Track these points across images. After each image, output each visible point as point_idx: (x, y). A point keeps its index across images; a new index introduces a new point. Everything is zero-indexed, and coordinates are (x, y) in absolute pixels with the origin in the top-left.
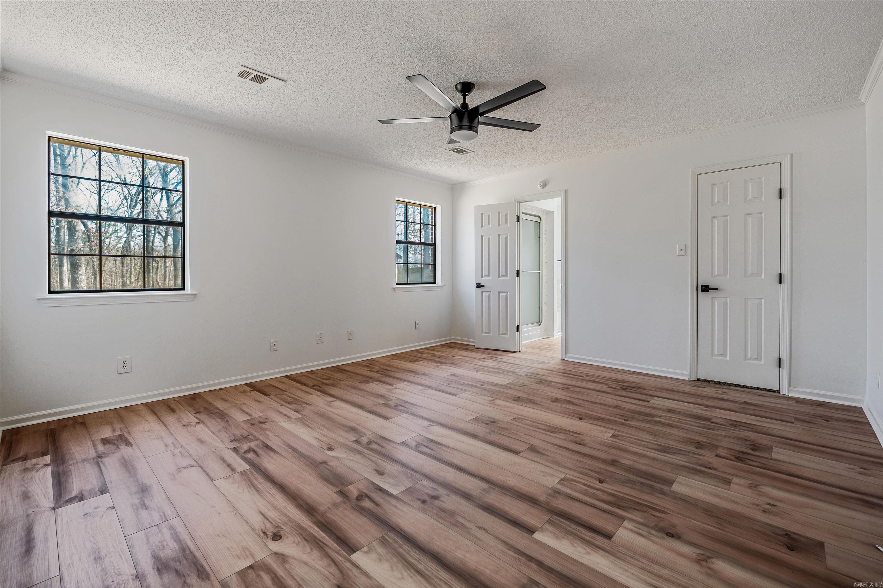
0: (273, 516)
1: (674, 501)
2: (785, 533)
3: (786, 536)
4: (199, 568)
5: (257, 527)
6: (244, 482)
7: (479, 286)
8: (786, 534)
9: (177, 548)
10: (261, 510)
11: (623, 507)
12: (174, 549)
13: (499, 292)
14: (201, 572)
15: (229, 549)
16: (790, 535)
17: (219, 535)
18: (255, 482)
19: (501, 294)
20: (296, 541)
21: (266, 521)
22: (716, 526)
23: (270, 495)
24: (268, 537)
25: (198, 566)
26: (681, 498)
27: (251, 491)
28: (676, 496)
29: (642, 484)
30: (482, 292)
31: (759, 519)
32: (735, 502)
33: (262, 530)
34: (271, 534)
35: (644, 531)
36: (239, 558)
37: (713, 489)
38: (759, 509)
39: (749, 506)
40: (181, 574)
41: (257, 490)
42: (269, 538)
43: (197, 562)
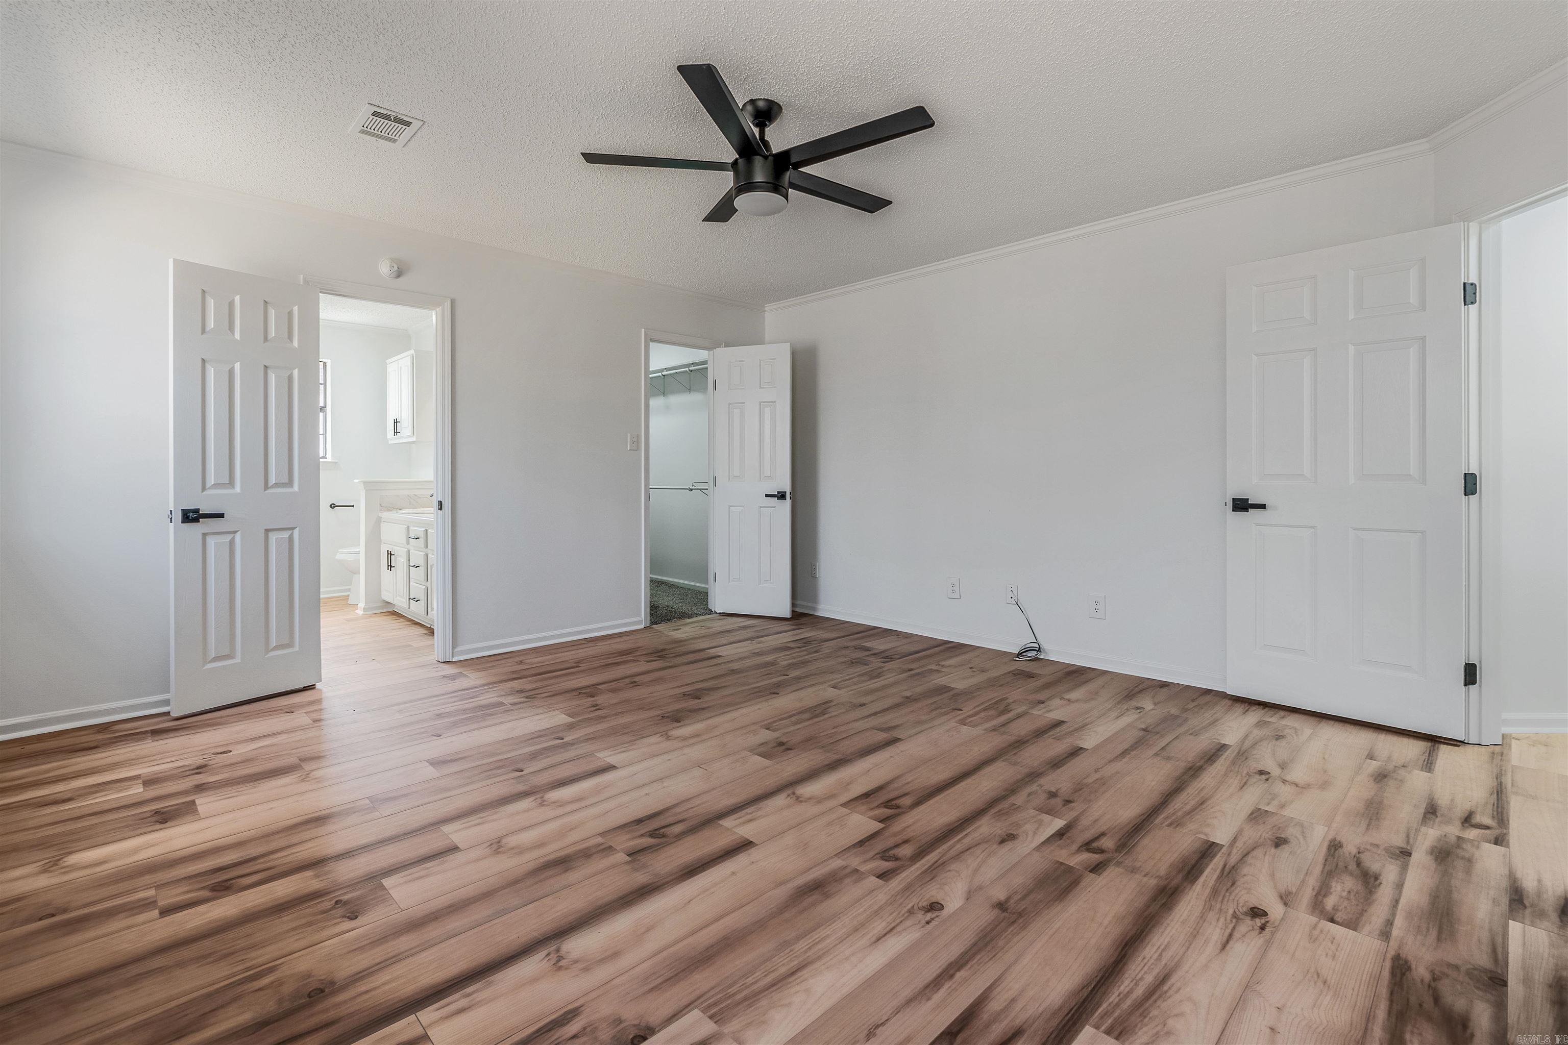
0: (1218, 930)
4: (1399, 975)
5: (1257, 941)
6: (1154, 1012)
7: (191, 516)
9: (1409, 1027)
10: (1218, 951)
12: (1415, 1030)
13: (267, 531)
14: (1401, 970)
15: (1334, 957)
17: (1325, 982)
18: (1139, 991)
19: (273, 537)
20: (1243, 892)
21: (1237, 935)
23: (1164, 954)
24: (1268, 922)
25: (1398, 979)
27: (1174, 988)
30: (204, 535)
33: (1260, 933)
34: (1258, 920)
36: (1334, 938)
40: (1431, 992)
41: (1164, 978)
42: (1267, 920)
43: (1395, 984)
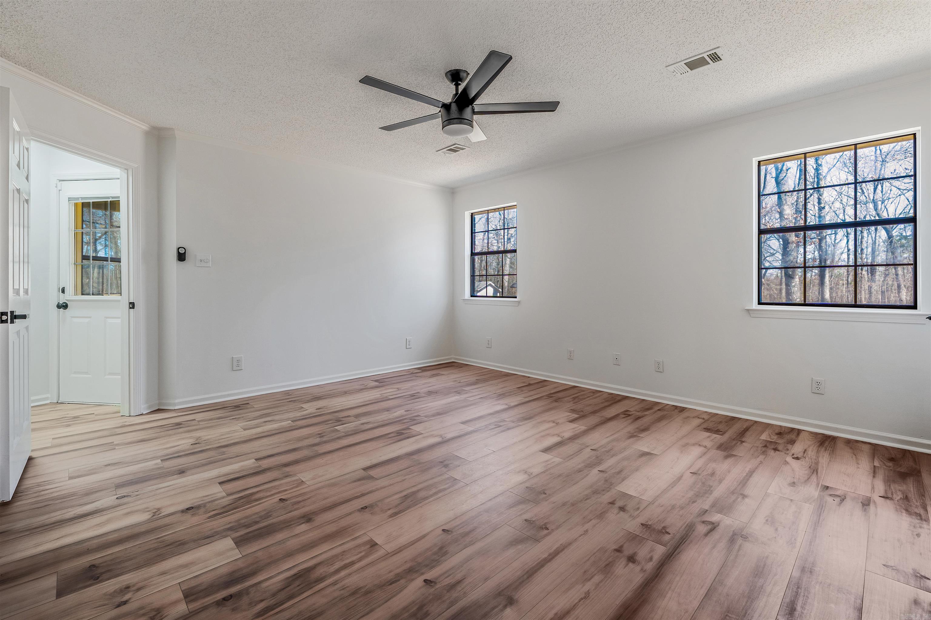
1: (215, 530)
2: (100, 579)
3: (98, 575)
8: (98, 578)
11: (240, 499)
16: (94, 580)
22: (164, 538)
26: (213, 536)
28: (219, 536)
29: (256, 523)
31: (131, 574)
32: (163, 573)
35: (207, 499)
37: (196, 571)
38: (134, 586)
39: (146, 582)
